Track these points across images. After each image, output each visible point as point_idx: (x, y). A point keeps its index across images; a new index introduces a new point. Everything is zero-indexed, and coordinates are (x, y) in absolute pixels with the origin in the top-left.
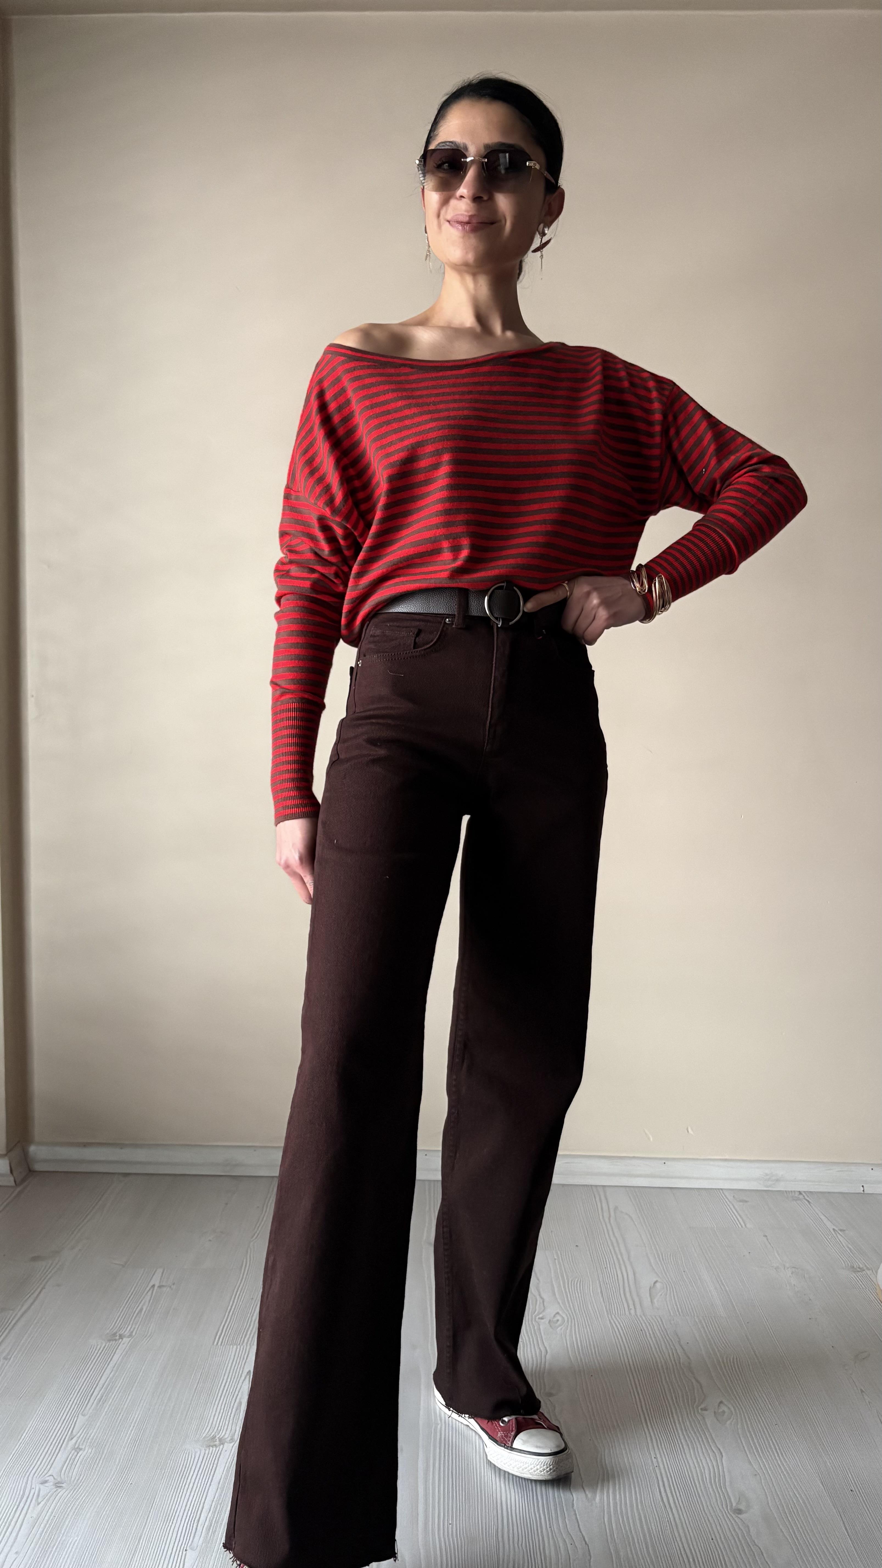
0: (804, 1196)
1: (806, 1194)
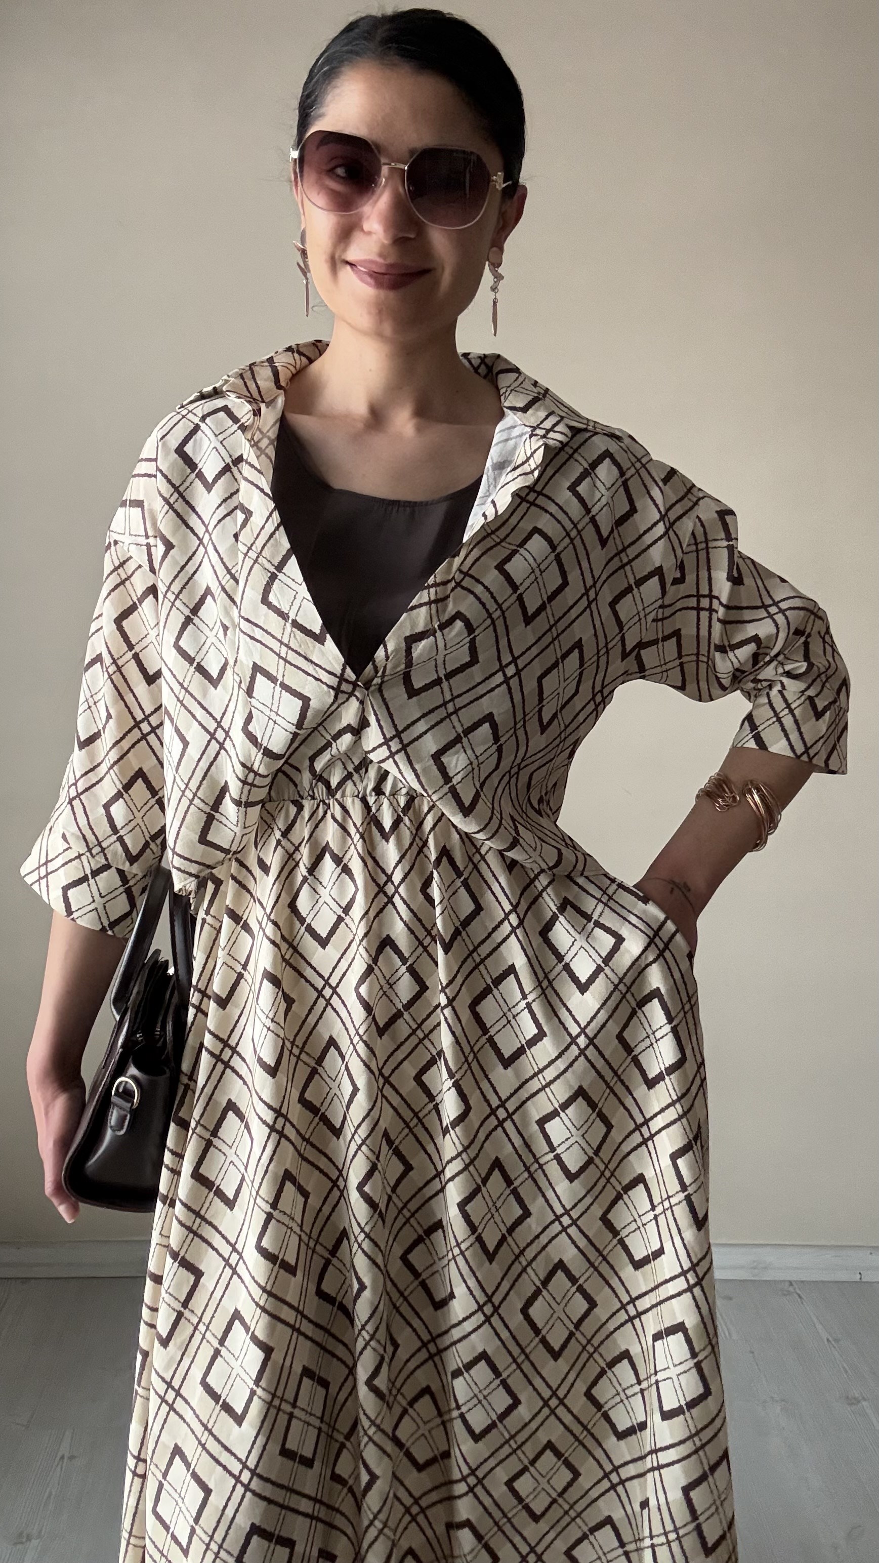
0: (795, 1289)
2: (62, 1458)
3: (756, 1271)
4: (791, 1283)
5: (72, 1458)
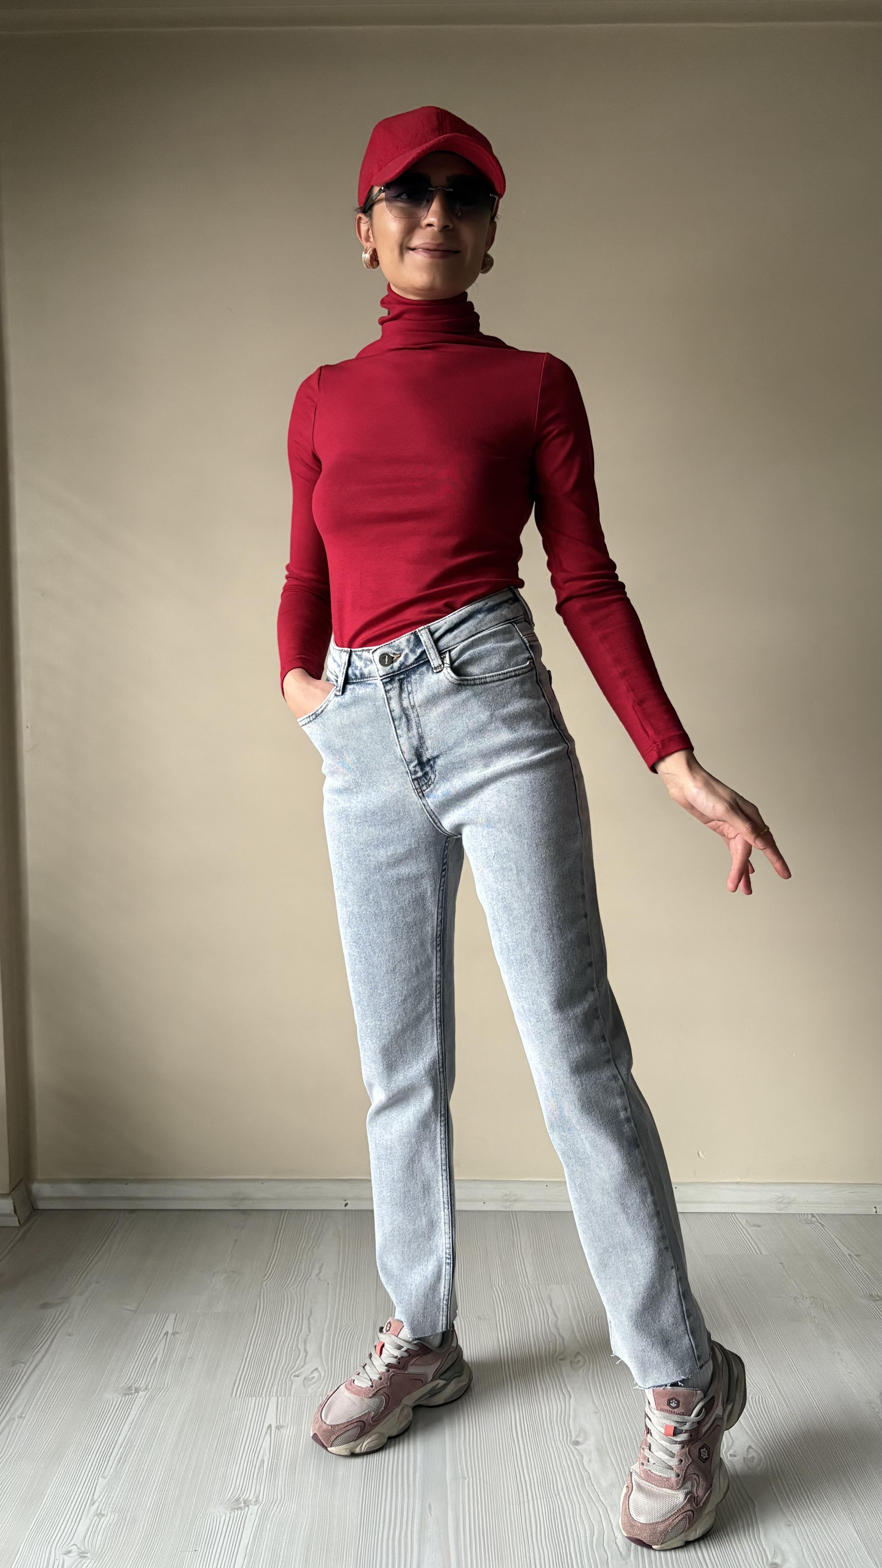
0: (817, 1219)
1: (819, 1216)
3: (782, 1206)
4: (813, 1215)
5: (174, 1333)
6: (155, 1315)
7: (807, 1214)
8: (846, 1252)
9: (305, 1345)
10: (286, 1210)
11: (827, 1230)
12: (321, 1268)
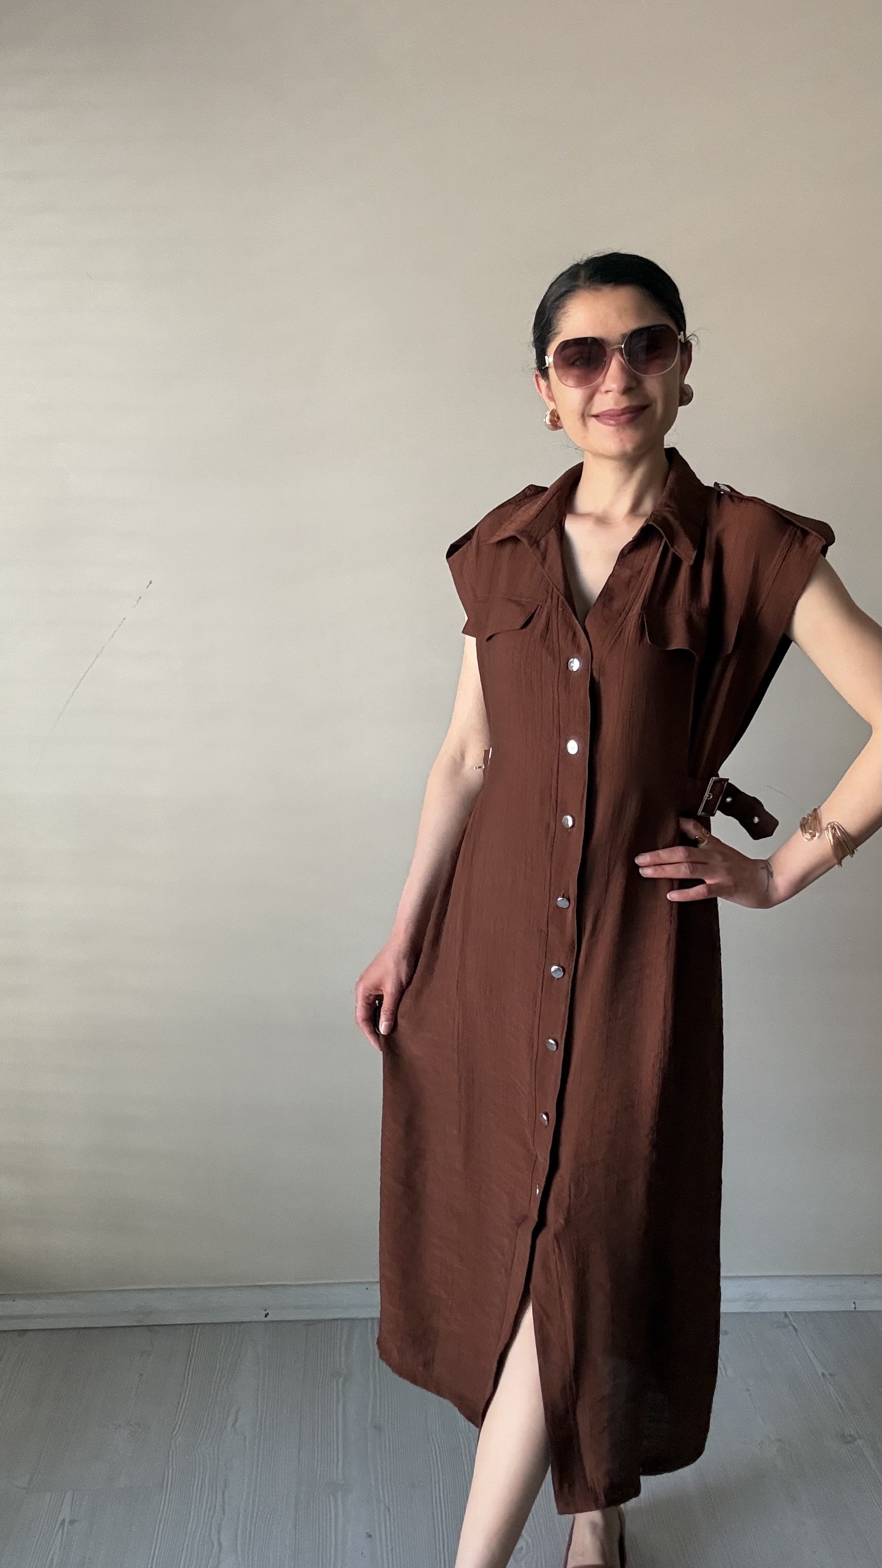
0: (790, 1320)
1: (791, 1314)
2: (63, 1521)
3: (752, 1303)
4: (786, 1314)
5: (72, 1522)
6: (50, 1493)
7: (780, 1313)
8: (820, 1370)
9: (219, 1533)
10: (198, 1324)
11: (799, 1334)
12: (237, 1412)
